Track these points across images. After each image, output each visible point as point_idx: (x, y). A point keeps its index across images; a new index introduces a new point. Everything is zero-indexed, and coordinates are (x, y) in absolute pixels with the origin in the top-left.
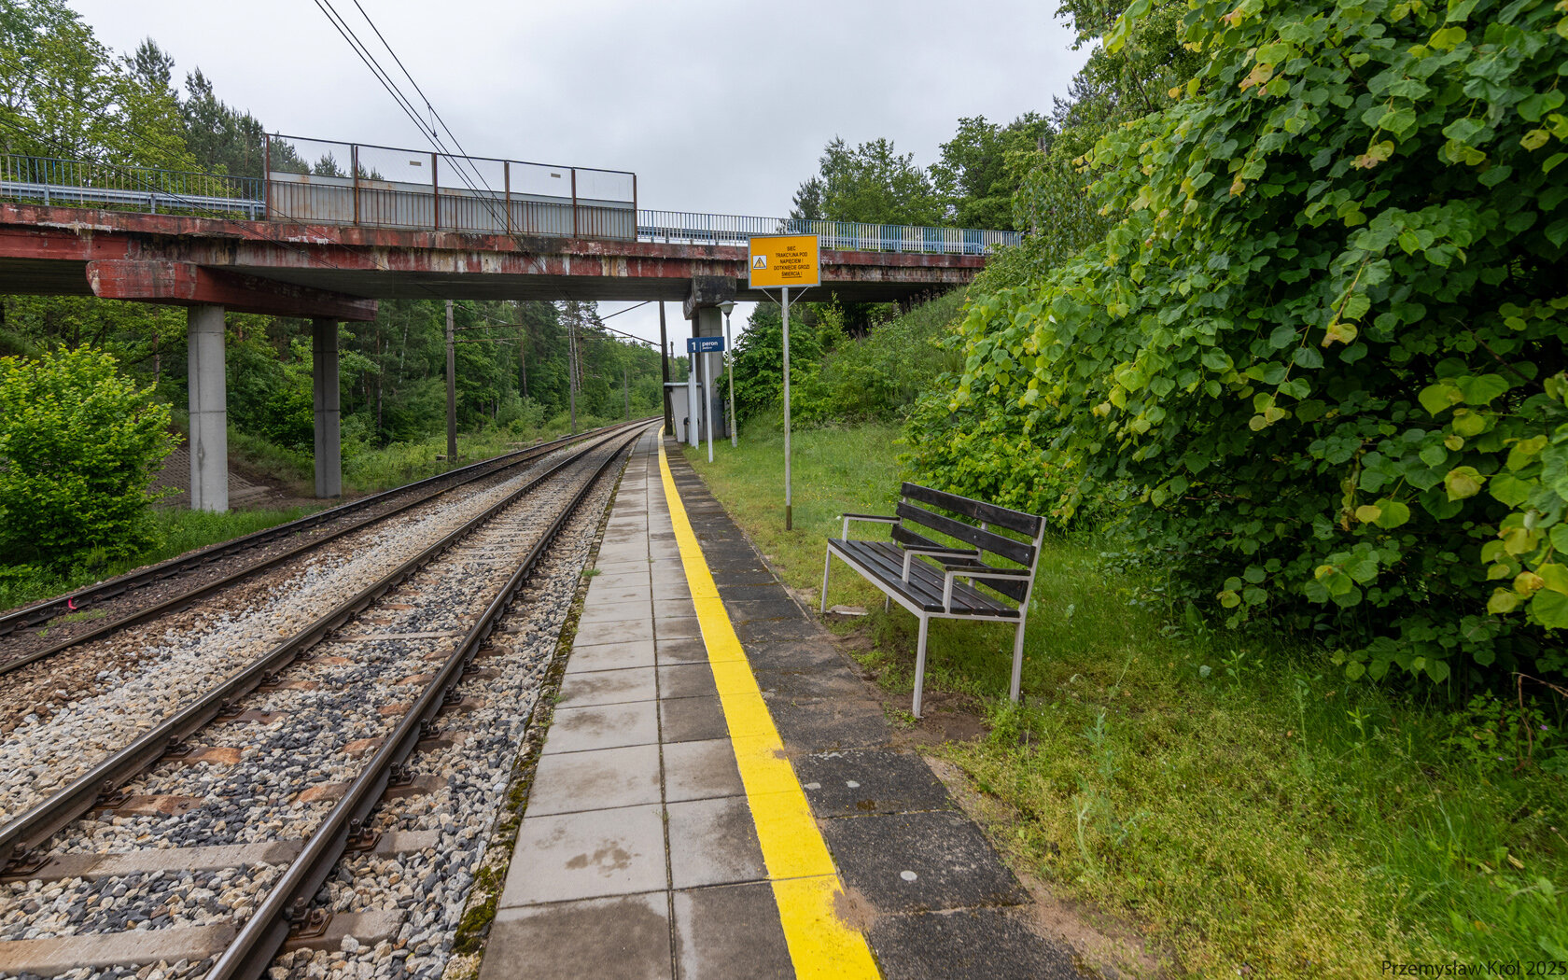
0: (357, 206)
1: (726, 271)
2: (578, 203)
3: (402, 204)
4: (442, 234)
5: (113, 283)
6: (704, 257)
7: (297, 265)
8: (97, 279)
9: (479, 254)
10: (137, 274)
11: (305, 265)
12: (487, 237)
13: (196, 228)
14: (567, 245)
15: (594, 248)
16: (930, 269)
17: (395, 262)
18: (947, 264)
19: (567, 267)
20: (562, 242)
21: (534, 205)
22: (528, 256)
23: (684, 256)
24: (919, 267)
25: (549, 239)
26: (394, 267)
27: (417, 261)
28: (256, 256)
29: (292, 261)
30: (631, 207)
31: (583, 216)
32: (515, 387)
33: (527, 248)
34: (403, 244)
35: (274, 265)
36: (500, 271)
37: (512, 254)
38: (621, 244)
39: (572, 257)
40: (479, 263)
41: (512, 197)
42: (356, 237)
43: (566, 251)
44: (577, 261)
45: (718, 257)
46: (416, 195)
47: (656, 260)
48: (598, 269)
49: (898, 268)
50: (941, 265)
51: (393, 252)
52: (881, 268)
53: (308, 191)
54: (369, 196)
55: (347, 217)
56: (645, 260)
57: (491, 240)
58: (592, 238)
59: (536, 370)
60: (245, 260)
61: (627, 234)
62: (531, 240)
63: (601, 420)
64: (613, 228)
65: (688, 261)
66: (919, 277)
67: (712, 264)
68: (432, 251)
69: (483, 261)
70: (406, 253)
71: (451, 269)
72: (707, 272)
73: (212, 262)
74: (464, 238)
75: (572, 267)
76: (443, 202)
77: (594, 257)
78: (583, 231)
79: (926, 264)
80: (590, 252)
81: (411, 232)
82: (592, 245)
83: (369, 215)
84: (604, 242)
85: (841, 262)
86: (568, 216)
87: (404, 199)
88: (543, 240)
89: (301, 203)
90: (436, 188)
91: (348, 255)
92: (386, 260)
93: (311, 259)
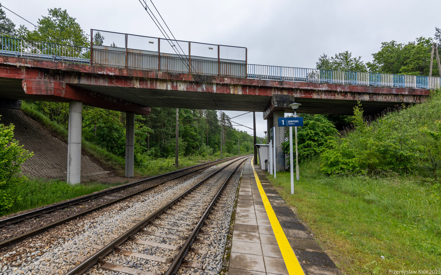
0: (127, 60)
1: (289, 93)
2: (220, 60)
3: (145, 59)
4: (161, 73)
5: (31, 88)
6: (278, 86)
7: (103, 84)
8: (25, 86)
9: (177, 82)
10: (40, 85)
11: (107, 84)
12: (180, 74)
13: (63, 67)
14: (215, 79)
15: (227, 81)
16: (396, 95)
17: (142, 85)
18: (407, 93)
19: (215, 89)
20: (213, 77)
21: (201, 61)
22: (198, 83)
23: (268, 85)
24: (391, 94)
25: (207, 76)
26: (141, 87)
27: (151, 84)
28: (88, 80)
29: (102, 83)
30: (245, 63)
31: (223, 66)
32: (205, 142)
33: (198, 80)
34: (145, 76)
35: (95, 84)
36: (185, 90)
37: (191, 83)
38: (239, 79)
39: (217, 84)
40: (177, 86)
41: (192, 58)
42: (125, 73)
43: (214, 81)
44: (219, 87)
45: (285, 86)
46: (151, 56)
47: (255, 87)
48: (228, 90)
49: (379, 94)
50: (403, 93)
51: (141, 80)
52: (369, 94)
53: (107, 53)
54: (132, 55)
55: (122, 64)
56: (250, 87)
57: (182, 76)
58: (226, 76)
59: (211, 138)
60: (84, 82)
61: (242, 75)
62: (199, 76)
63: (230, 155)
64: (236, 72)
65: (271, 88)
66: (390, 99)
67: (282, 89)
68: (157, 80)
69: (178, 85)
70: (146, 81)
71: (165, 88)
72: (279, 93)
73: (71, 82)
74: (170, 74)
75: (217, 89)
76: (162, 59)
77: (227, 84)
78: (222, 73)
79: (394, 92)
80: (225, 82)
81: (148, 71)
82: (226, 79)
83: (131, 64)
84: (232, 78)
85: (348, 90)
86: (216, 66)
87: (146, 57)
88: (204, 76)
89: (104, 58)
90: (159, 53)
91: (123, 81)
92: (138, 84)
93: (109, 82)
